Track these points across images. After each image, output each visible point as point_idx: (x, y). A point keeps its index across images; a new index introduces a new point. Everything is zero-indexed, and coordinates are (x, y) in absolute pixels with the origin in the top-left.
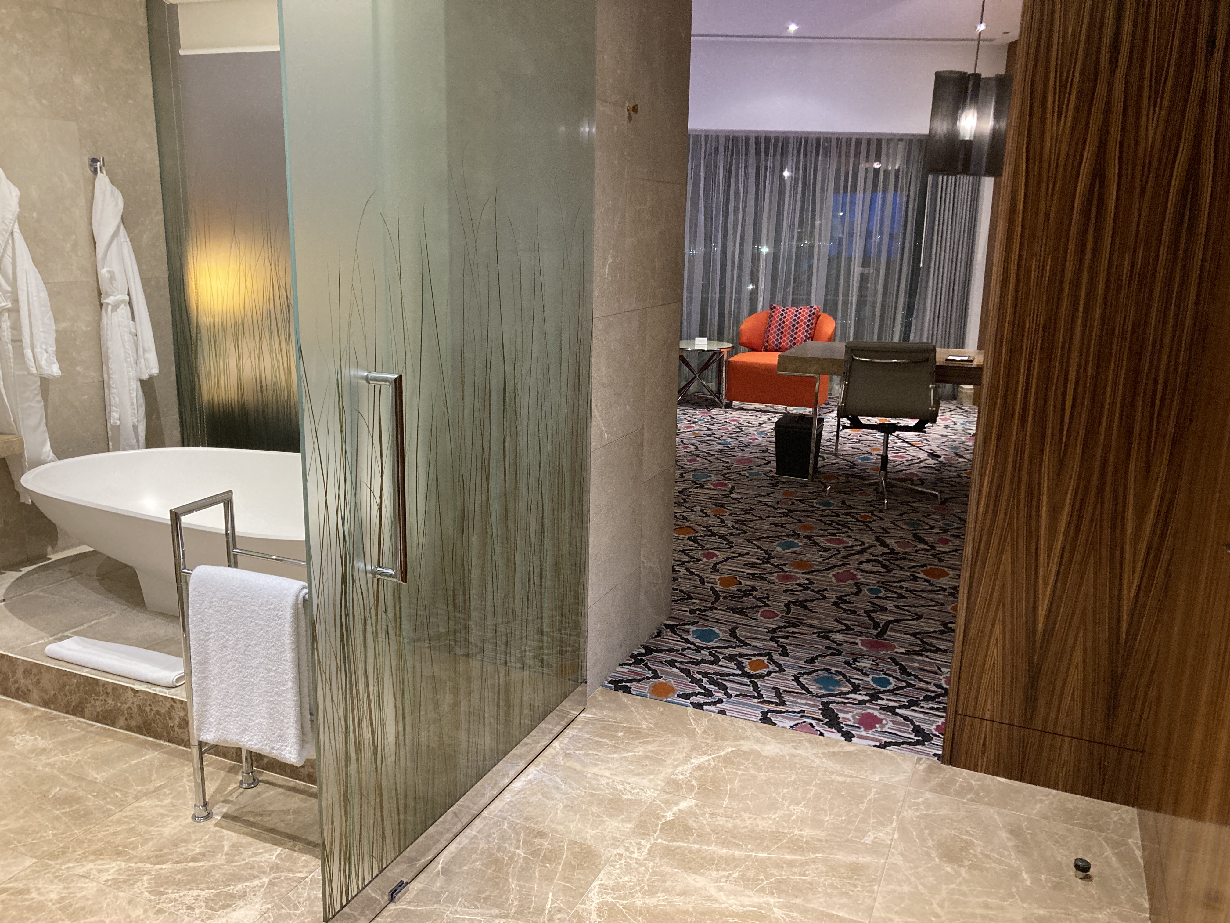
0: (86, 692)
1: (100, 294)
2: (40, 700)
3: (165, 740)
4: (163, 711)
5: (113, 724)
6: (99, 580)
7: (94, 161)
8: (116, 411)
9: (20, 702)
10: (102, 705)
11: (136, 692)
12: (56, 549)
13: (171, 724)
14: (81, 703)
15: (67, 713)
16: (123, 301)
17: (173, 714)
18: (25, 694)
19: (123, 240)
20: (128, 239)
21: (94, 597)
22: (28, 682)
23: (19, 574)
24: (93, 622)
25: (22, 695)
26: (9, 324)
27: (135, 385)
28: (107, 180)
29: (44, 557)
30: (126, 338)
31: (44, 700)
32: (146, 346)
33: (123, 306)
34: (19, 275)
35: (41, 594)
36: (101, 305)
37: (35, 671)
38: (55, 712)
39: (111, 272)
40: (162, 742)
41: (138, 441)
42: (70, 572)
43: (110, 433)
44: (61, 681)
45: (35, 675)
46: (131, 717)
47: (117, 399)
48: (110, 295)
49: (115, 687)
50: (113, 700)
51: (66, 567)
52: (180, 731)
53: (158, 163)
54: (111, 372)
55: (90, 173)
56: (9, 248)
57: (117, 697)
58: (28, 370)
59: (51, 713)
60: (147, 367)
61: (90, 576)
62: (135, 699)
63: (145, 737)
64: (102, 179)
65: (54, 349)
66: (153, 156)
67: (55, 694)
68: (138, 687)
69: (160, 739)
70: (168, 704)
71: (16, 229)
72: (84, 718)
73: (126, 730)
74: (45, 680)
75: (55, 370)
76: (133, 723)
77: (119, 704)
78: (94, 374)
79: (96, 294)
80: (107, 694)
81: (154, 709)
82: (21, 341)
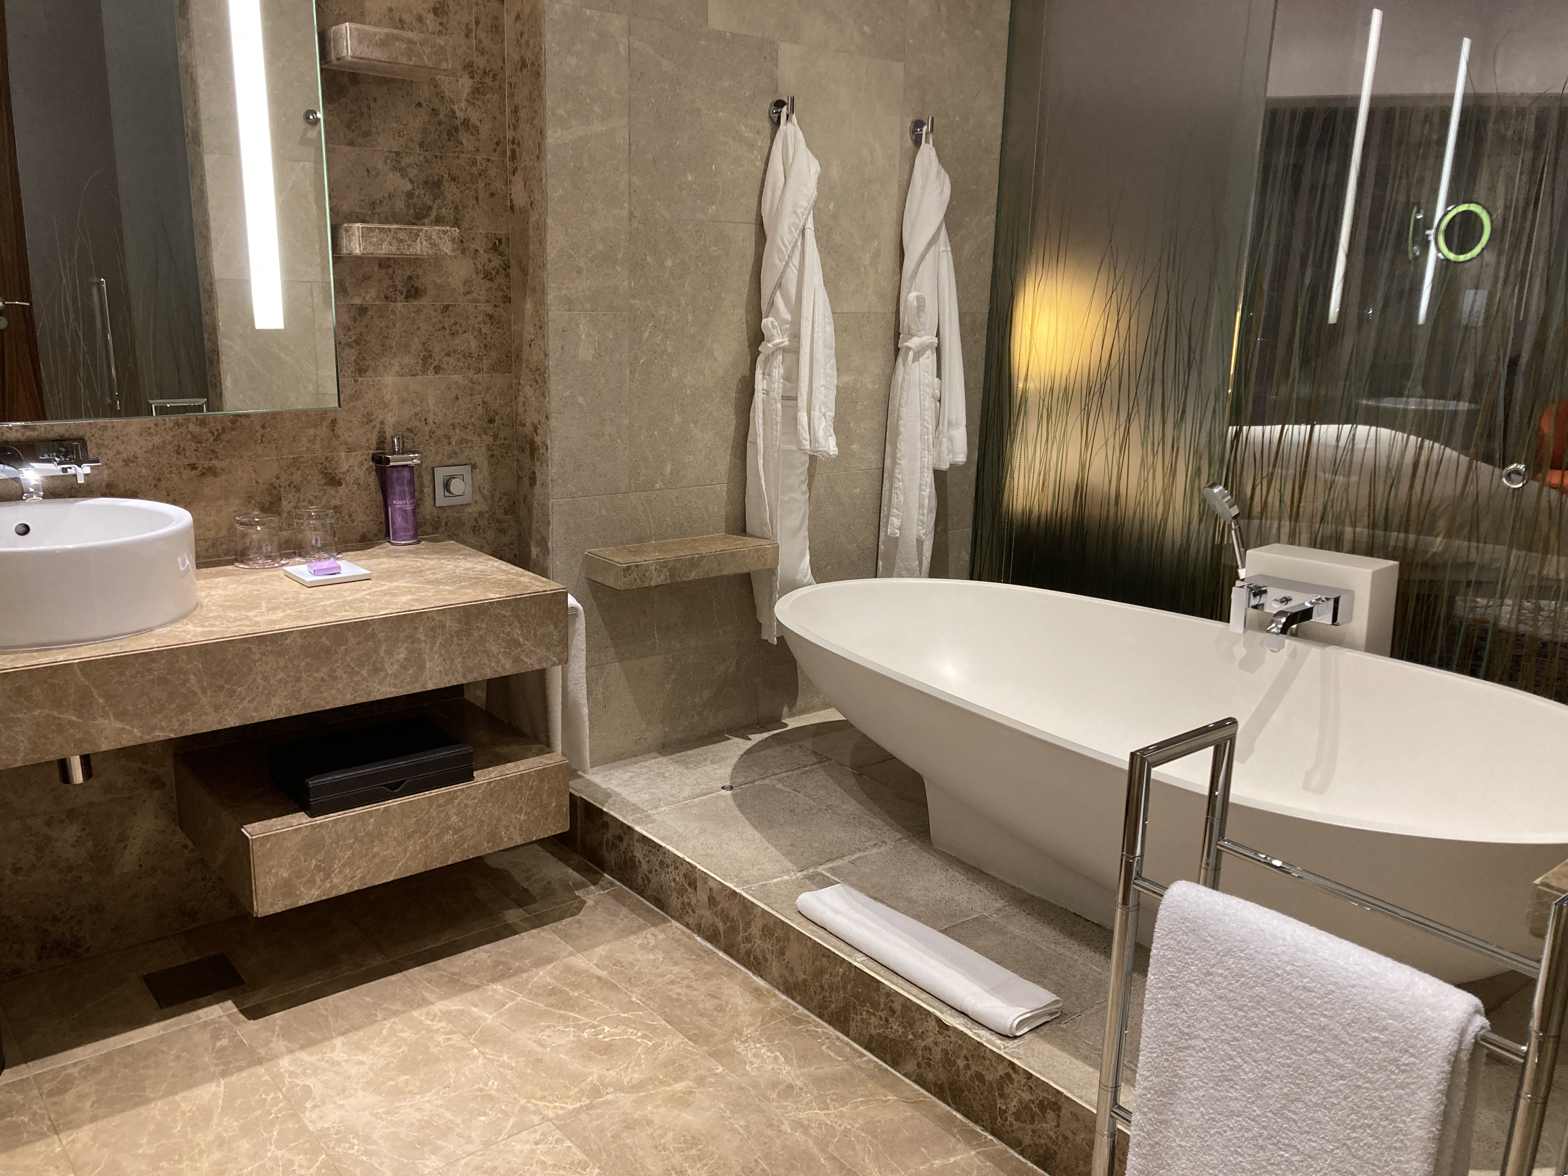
0: (856, 996)
1: (897, 335)
2: (780, 980)
3: (985, 1129)
4: (989, 1077)
5: (895, 1064)
6: (855, 775)
7: (919, 124)
8: (897, 516)
9: (750, 974)
10: (881, 1026)
11: (943, 1026)
12: (794, 710)
13: (1000, 1103)
14: (845, 1008)
15: (821, 1016)
16: (929, 346)
17: (1007, 1091)
18: (759, 964)
19: (942, 248)
20: (949, 248)
21: (851, 806)
22: (768, 946)
23: (749, 745)
24: (856, 856)
25: (755, 964)
26: (782, 371)
27: (929, 478)
28: (933, 153)
29: (776, 721)
30: (927, 404)
31: (786, 982)
32: (953, 418)
33: (929, 352)
34: (805, 294)
35: (780, 786)
36: (897, 350)
37: (779, 933)
38: (801, 1009)
39: (918, 298)
40: (978, 1129)
41: (920, 564)
42: (815, 753)
43: (882, 547)
44: (818, 963)
45: (779, 940)
46: (929, 1065)
47: (901, 498)
48: (913, 336)
49: (908, 1005)
50: (901, 1024)
51: (808, 744)
52: (1017, 1125)
53: (999, 131)
54: (899, 455)
55: (910, 143)
56: (797, 253)
57: (910, 1024)
58: (799, 443)
59: (796, 1009)
60: (951, 451)
61: (842, 765)
62: (941, 1039)
63: (948, 1108)
64: (927, 153)
65: (832, 414)
66: (995, 119)
67: (805, 980)
68: (950, 1019)
69: (976, 1122)
70: (1001, 1070)
71: (810, 225)
72: (847, 1035)
73: (915, 1081)
74: (793, 951)
75: (830, 446)
76: (930, 1076)
77: (911, 1037)
78: (872, 457)
79: (891, 333)
80: (893, 1012)
81: (973, 1068)
82: (796, 399)
